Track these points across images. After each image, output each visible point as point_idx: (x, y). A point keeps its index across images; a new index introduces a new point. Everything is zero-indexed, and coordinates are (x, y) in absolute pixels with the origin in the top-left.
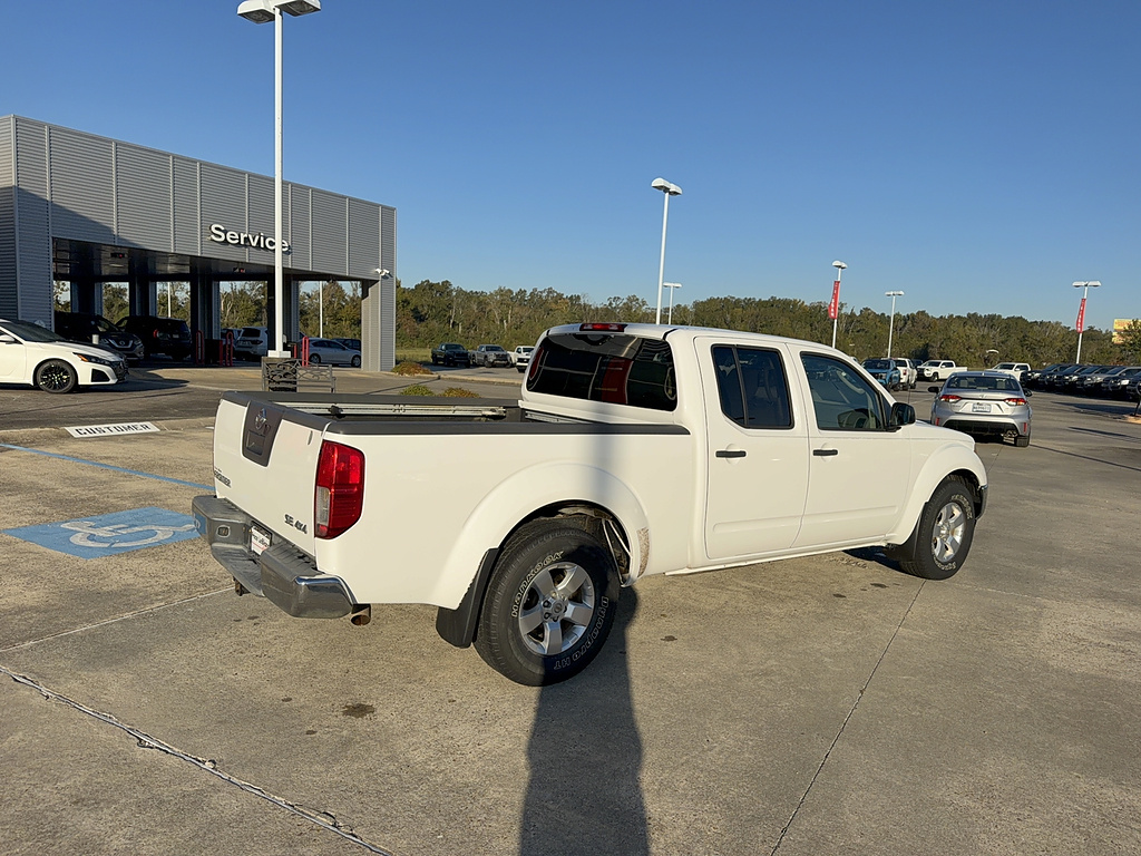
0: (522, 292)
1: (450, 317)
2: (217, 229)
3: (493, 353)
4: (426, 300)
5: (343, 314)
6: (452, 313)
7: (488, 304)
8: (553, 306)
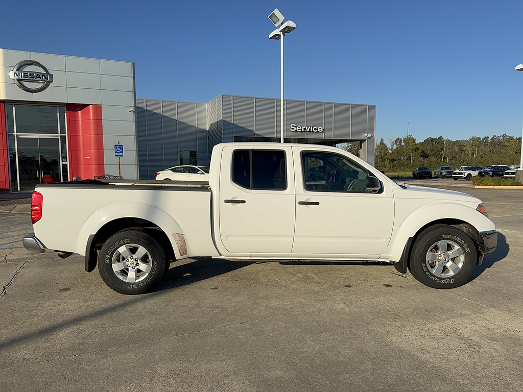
0: (487, 138)
1: (442, 155)
2: (293, 126)
3: (445, 171)
4: (430, 147)
5: (386, 157)
6: (443, 152)
7: (465, 146)
8: (506, 144)
